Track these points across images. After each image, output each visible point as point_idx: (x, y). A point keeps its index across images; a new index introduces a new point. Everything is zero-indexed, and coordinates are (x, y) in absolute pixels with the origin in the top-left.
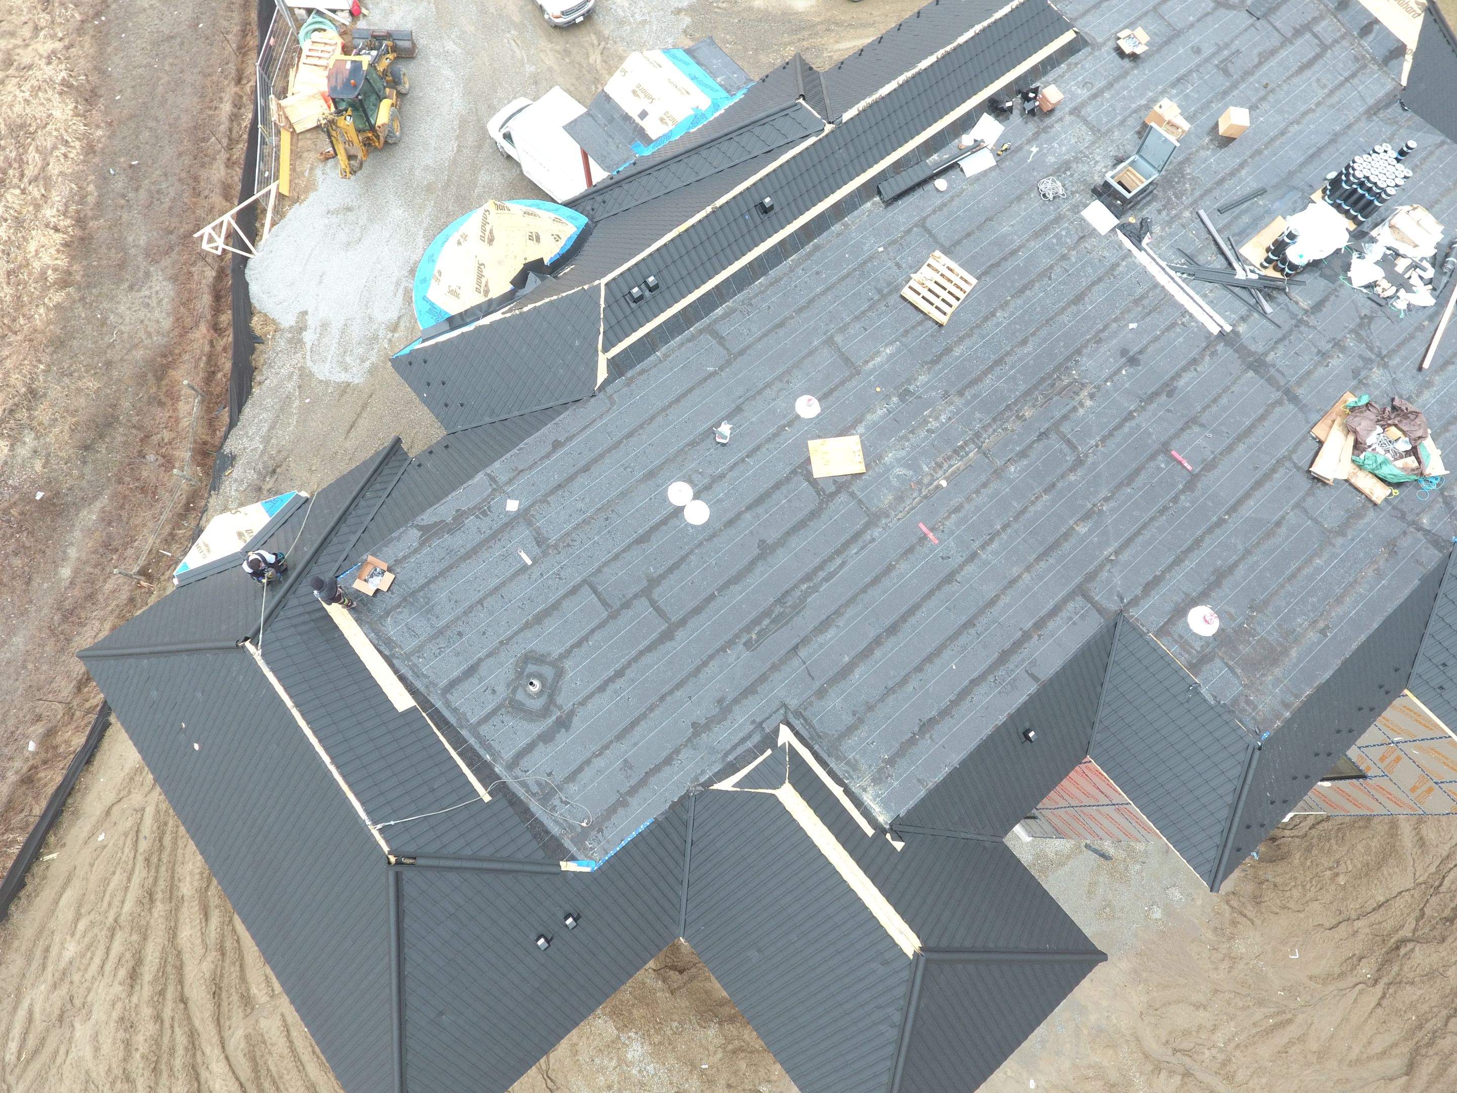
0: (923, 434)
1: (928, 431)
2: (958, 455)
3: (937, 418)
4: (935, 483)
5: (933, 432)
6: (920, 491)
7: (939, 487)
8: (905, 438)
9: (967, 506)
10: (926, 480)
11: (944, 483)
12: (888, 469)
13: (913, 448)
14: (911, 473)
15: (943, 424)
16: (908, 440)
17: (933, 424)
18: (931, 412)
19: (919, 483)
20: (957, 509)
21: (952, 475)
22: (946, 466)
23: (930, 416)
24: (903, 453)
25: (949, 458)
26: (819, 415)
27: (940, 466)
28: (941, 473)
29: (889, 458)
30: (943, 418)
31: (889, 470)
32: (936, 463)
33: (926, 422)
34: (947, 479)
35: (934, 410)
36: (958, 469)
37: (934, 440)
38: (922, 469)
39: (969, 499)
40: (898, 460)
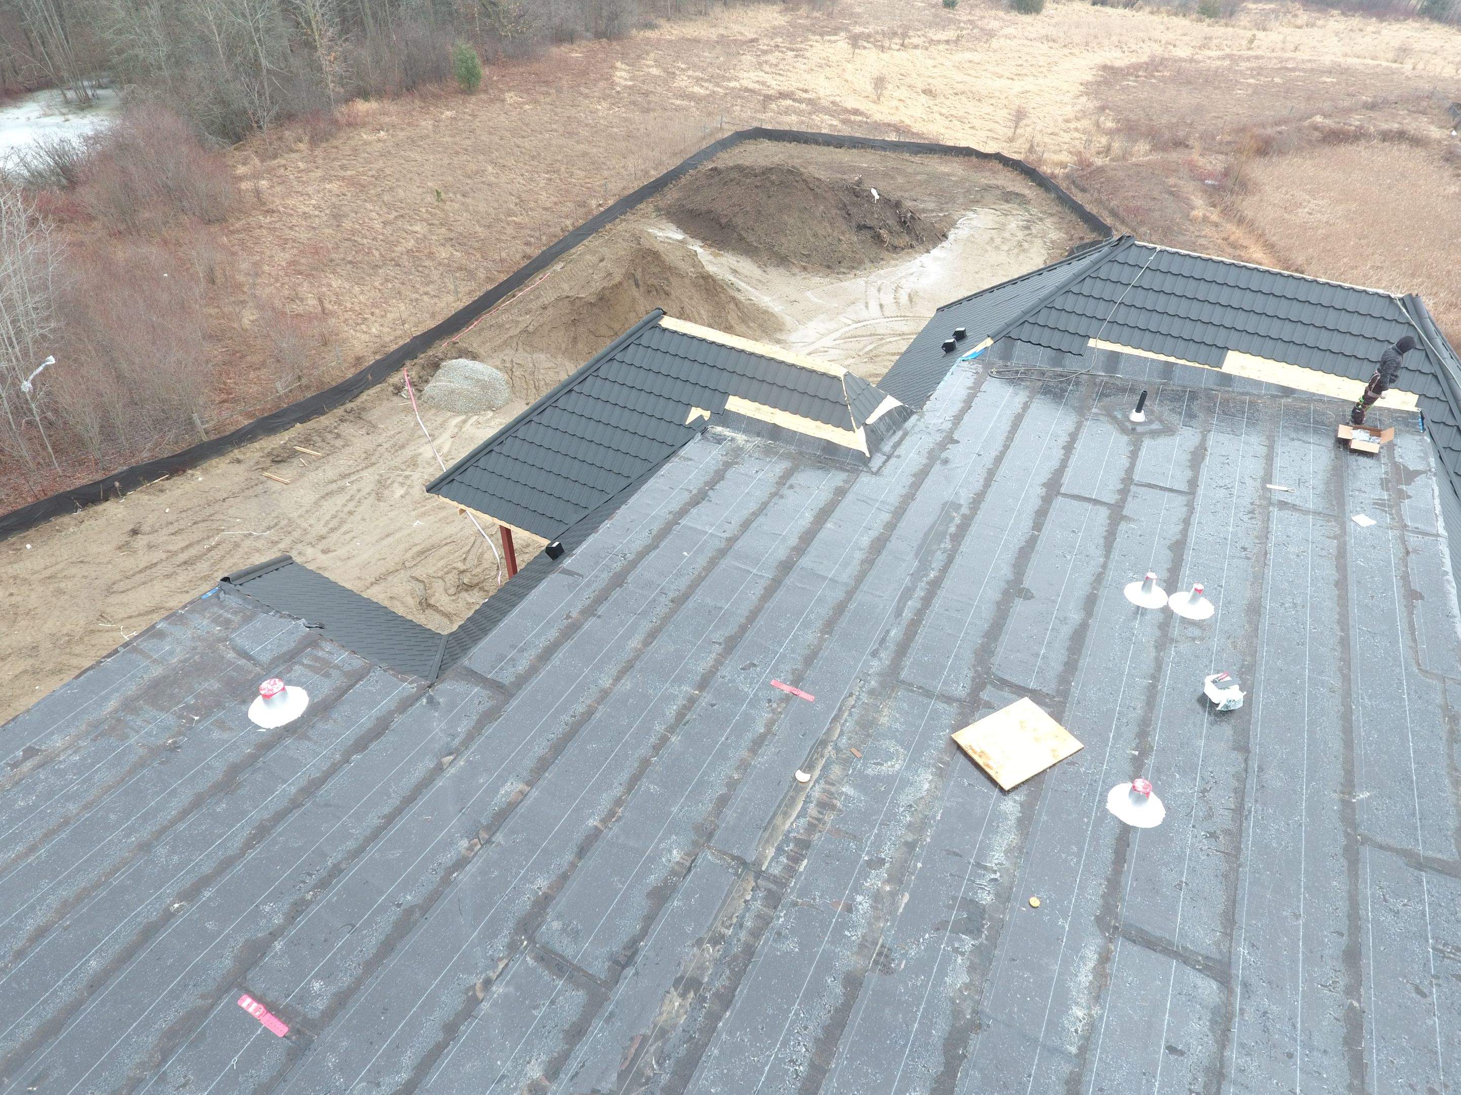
0: (887, 852)
1: (882, 862)
2: (798, 842)
3: (877, 897)
4: (817, 773)
5: (870, 864)
6: (838, 749)
7: (808, 768)
8: (918, 828)
9: (744, 753)
10: (836, 771)
11: (802, 776)
12: (914, 761)
13: (891, 816)
14: (869, 771)
15: (857, 889)
16: (909, 826)
17: (876, 880)
18: (894, 904)
19: (846, 762)
20: (758, 743)
21: (793, 801)
22: (812, 810)
23: (893, 894)
24: (905, 798)
25: (812, 828)
26: (1103, 800)
27: (823, 806)
28: (817, 794)
29: (925, 780)
30: (863, 903)
31: (912, 760)
32: (833, 807)
33: (897, 878)
34: (799, 787)
35: (892, 912)
36: (786, 815)
37: (860, 849)
38: (855, 786)
39: (744, 766)
40: (905, 783)
